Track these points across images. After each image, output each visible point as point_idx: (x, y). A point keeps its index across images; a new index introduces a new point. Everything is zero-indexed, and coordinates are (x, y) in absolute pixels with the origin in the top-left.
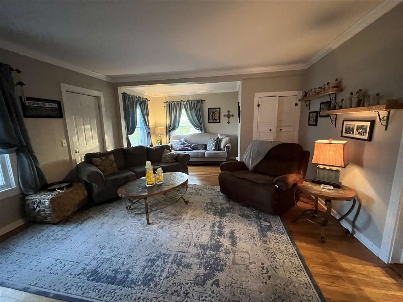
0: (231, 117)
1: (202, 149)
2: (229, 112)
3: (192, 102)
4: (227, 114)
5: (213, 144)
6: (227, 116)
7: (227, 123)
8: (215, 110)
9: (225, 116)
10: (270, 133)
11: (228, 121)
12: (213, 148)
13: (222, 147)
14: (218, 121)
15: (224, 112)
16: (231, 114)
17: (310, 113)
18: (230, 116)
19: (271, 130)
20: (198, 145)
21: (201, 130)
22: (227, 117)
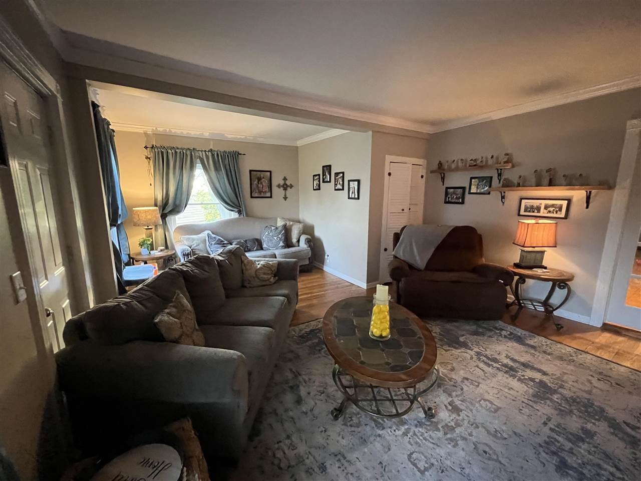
0: (289, 189)
1: (255, 249)
2: (285, 179)
3: (218, 155)
4: (282, 183)
5: (280, 236)
6: (283, 186)
7: (283, 199)
8: (262, 174)
9: (279, 186)
10: (402, 214)
11: (285, 195)
12: (281, 244)
13: (294, 240)
14: (268, 195)
15: (277, 180)
16: (288, 183)
17: (447, 188)
18: (287, 186)
19: (403, 210)
20: (246, 241)
21: (240, 212)
22: (282, 188)
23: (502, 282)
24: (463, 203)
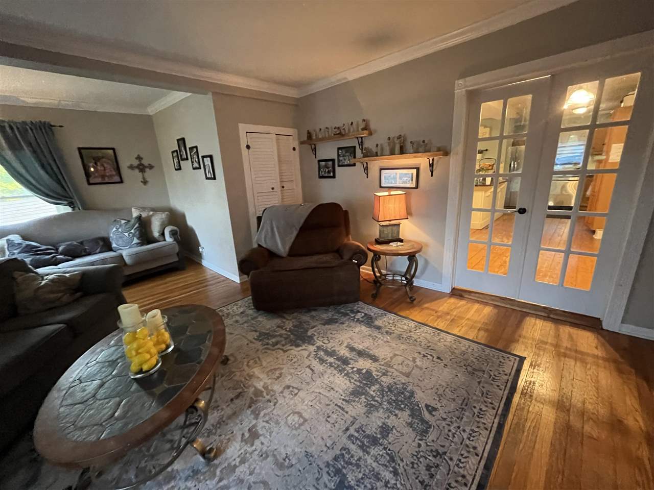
0: (147, 170)
1: (98, 251)
2: (139, 158)
3: (11, 128)
4: (136, 163)
5: (132, 231)
6: (138, 167)
7: (142, 184)
8: (100, 153)
9: (131, 167)
10: (272, 193)
11: (144, 178)
12: (136, 241)
13: (156, 234)
14: (117, 179)
15: (125, 161)
16: (145, 162)
17: (320, 161)
18: (145, 167)
19: (273, 189)
20: (82, 243)
21: (71, 204)
22: (137, 171)
23: (356, 262)
24: (334, 177)
